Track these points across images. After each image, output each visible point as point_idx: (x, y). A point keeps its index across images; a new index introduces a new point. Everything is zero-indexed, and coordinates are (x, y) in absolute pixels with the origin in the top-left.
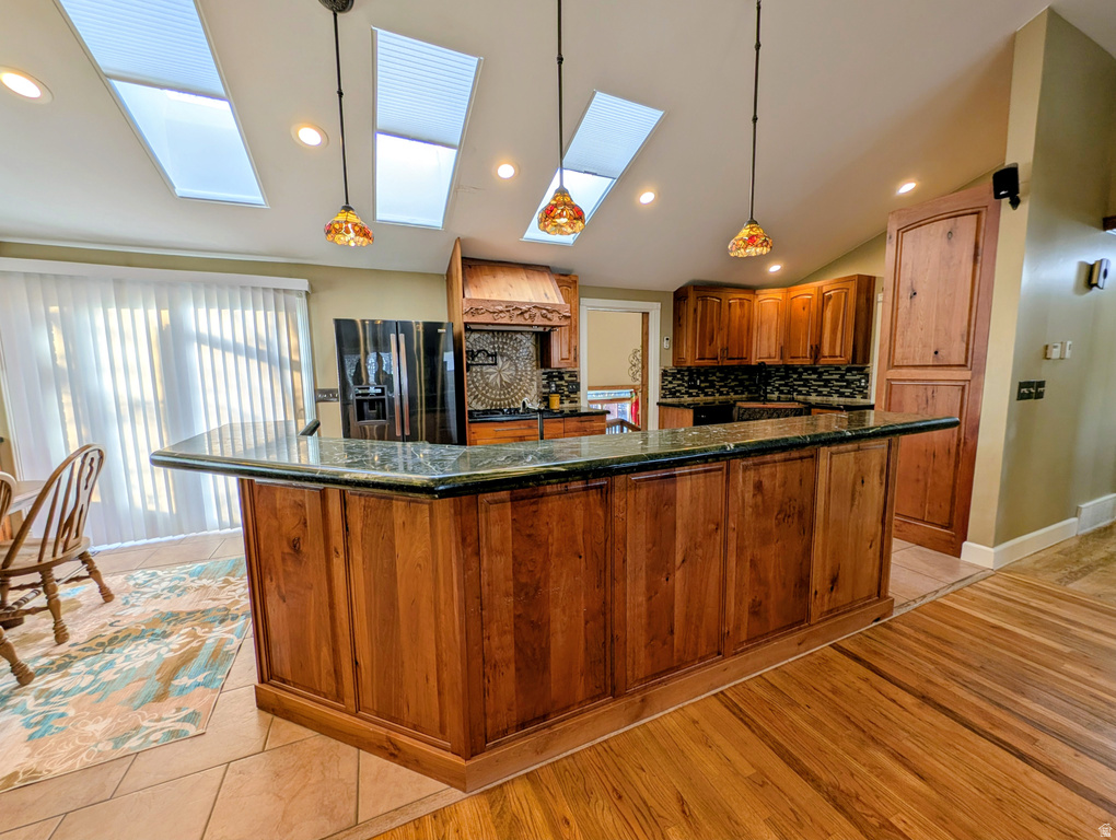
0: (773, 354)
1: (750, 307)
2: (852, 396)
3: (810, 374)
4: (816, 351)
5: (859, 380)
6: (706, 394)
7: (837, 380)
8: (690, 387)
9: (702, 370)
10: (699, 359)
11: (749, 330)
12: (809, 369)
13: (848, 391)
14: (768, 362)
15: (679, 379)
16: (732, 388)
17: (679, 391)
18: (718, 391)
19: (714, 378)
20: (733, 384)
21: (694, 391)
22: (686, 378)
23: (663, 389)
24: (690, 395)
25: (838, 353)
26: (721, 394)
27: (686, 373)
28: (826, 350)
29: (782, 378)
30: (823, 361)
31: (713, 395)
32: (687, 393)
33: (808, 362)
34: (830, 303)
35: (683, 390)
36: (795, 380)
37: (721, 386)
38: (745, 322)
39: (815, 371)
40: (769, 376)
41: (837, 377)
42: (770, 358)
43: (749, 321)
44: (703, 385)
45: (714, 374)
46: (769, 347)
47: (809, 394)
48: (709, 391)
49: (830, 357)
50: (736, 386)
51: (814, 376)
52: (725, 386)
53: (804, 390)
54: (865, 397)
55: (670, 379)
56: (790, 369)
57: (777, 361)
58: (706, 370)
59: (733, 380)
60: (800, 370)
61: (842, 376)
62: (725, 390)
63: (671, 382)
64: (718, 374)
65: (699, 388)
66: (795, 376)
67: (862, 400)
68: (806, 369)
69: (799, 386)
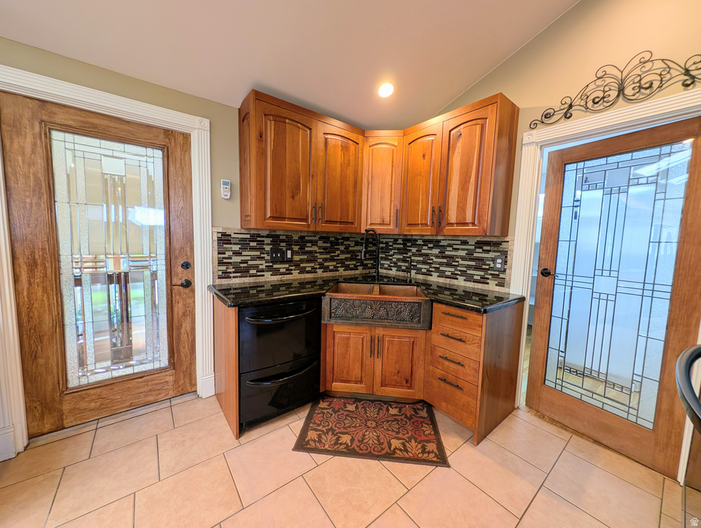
0: (387, 220)
1: (356, 153)
2: (483, 280)
3: (430, 248)
4: (440, 214)
5: (494, 260)
6: (303, 271)
7: (463, 259)
8: (274, 261)
9: (296, 237)
10: (273, 218)
11: (357, 184)
12: (430, 241)
13: (478, 274)
14: (379, 229)
15: (253, 249)
16: (342, 262)
17: (256, 267)
18: (322, 266)
19: (315, 248)
20: (343, 256)
21: (282, 267)
22: (268, 248)
23: (221, 263)
24: (276, 272)
25: (469, 219)
26: (326, 269)
27: (268, 241)
28: (453, 216)
29: (400, 251)
30: (447, 230)
31: (314, 270)
32: (269, 268)
33: (428, 232)
34: (459, 145)
35: (263, 265)
36: (414, 255)
37: (325, 260)
38: (350, 172)
39: (436, 244)
40: (387, 249)
41: (463, 253)
42: (383, 224)
43: (356, 172)
44: (296, 258)
45: (314, 243)
46: (382, 210)
47: (429, 273)
48: (308, 266)
49: (458, 224)
50: (347, 259)
51: (436, 251)
52: (332, 259)
53: (424, 267)
54: (501, 284)
55: (236, 248)
56: (408, 241)
57: (391, 228)
58: (302, 238)
59: (342, 252)
60: (420, 242)
61: (470, 253)
62: (331, 264)
63: (237, 253)
64: (320, 243)
65: (290, 261)
66: (414, 250)
67: (498, 289)
68: (426, 242)
69: (418, 262)
